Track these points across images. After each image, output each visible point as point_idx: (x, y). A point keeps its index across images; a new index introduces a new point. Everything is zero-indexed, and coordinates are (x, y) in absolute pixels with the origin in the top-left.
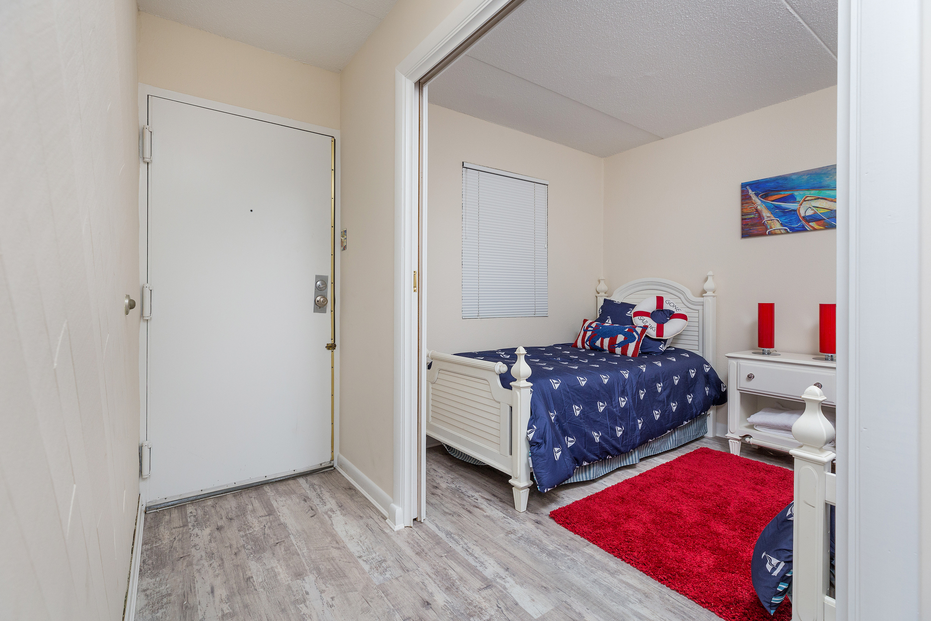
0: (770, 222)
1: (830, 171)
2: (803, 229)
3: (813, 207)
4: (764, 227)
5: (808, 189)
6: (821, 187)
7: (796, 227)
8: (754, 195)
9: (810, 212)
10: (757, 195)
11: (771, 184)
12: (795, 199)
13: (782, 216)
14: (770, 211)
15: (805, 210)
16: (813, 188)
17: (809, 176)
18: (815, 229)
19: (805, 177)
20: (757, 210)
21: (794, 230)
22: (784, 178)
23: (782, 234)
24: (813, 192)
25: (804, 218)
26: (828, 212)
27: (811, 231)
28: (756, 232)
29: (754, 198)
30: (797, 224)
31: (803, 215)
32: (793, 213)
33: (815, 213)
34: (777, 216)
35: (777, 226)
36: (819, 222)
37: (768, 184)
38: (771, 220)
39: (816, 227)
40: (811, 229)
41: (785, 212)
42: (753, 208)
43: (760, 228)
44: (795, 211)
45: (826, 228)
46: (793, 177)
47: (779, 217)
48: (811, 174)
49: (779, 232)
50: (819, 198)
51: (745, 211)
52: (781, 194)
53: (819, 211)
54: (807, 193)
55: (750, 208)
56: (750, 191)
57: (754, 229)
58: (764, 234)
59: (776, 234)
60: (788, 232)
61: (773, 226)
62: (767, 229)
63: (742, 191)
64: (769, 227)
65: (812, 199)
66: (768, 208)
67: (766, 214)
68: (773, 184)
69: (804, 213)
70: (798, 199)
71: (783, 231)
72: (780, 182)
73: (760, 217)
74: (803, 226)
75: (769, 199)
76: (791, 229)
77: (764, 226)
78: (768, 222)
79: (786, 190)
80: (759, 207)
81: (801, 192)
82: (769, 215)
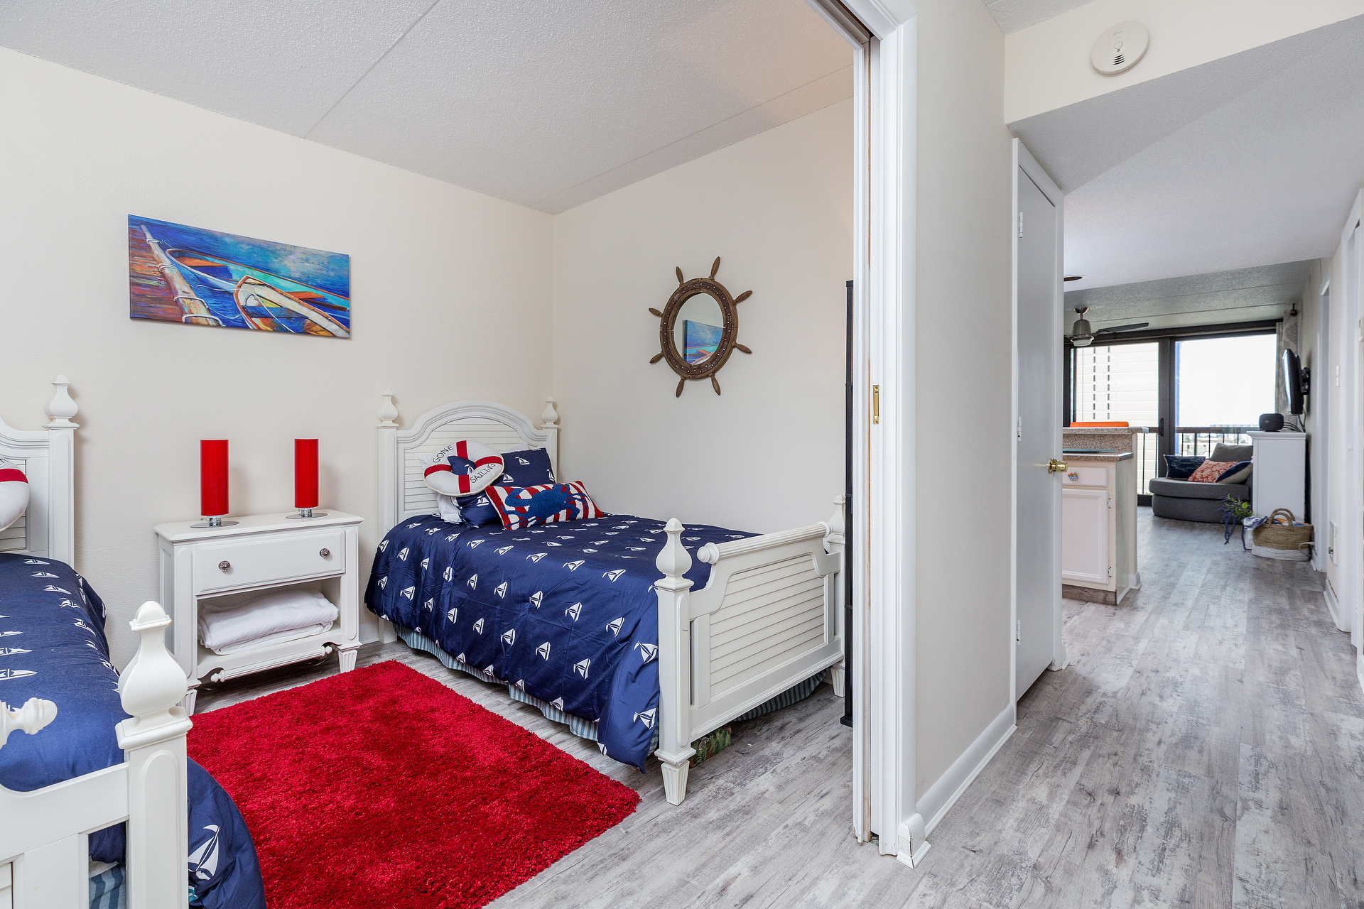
0: (188, 301)
1: (278, 250)
2: (243, 326)
3: (258, 296)
4: (177, 308)
5: (250, 267)
6: (268, 270)
7: (231, 320)
8: (157, 246)
9: (252, 303)
10: (164, 248)
11: (189, 238)
12: (231, 276)
13: (210, 297)
14: (188, 282)
15: (246, 296)
16: (257, 268)
17: (251, 247)
18: (259, 329)
19: (246, 247)
20: (163, 275)
21: (229, 325)
22: (213, 237)
23: (208, 325)
24: (256, 273)
25: (244, 308)
26: (277, 308)
27: (254, 330)
28: (161, 314)
29: (157, 251)
30: (234, 315)
31: (242, 303)
32: (228, 296)
33: (260, 305)
34: (201, 295)
35: (199, 310)
36: (266, 320)
37: (185, 236)
38: (191, 299)
39: (262, 326)
40: (255, 328)
41: (214, 292)
42: (156, 269)
43: (169, 309)
44: (231, 294)
45: (275, 331)
46: (227, 240)
47: (204, 297)
48: (253, 245)
49: (205, 322)
50: (264, 285)
51: (138, 269)
52: (208, 260)
53: (266, 305)
54: (249, 272)
55: (149, 267)
56: (149, 236)
57: (159, 308)
58: (177, 321)
59: (198, 324)
60: (220, 325)
61: (194, 310)
62: (183, 313)
63: (131, 231)
64: (186, 310)
65: (255, 284)
66: (185, 277)
67: (181, 286)
68: (192, 238)
69: (244, 301)
70: (235, 277)
71: (211, 323)
72: (205, 238)
73: (170, 289)
74: (243, 321)
75: (186, 262)
76: (224, 321)
77: (177, 306)
78: (186, 300)
79: (216, 257)
80: (167, 271)
81: (240, 268)
82: (187, 289)
